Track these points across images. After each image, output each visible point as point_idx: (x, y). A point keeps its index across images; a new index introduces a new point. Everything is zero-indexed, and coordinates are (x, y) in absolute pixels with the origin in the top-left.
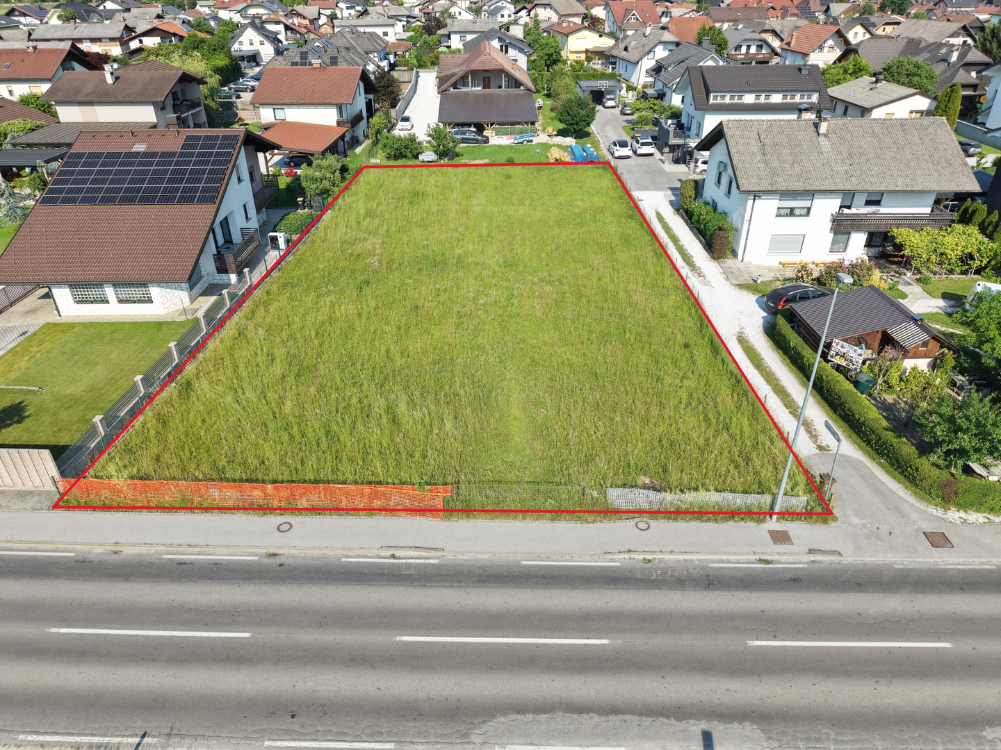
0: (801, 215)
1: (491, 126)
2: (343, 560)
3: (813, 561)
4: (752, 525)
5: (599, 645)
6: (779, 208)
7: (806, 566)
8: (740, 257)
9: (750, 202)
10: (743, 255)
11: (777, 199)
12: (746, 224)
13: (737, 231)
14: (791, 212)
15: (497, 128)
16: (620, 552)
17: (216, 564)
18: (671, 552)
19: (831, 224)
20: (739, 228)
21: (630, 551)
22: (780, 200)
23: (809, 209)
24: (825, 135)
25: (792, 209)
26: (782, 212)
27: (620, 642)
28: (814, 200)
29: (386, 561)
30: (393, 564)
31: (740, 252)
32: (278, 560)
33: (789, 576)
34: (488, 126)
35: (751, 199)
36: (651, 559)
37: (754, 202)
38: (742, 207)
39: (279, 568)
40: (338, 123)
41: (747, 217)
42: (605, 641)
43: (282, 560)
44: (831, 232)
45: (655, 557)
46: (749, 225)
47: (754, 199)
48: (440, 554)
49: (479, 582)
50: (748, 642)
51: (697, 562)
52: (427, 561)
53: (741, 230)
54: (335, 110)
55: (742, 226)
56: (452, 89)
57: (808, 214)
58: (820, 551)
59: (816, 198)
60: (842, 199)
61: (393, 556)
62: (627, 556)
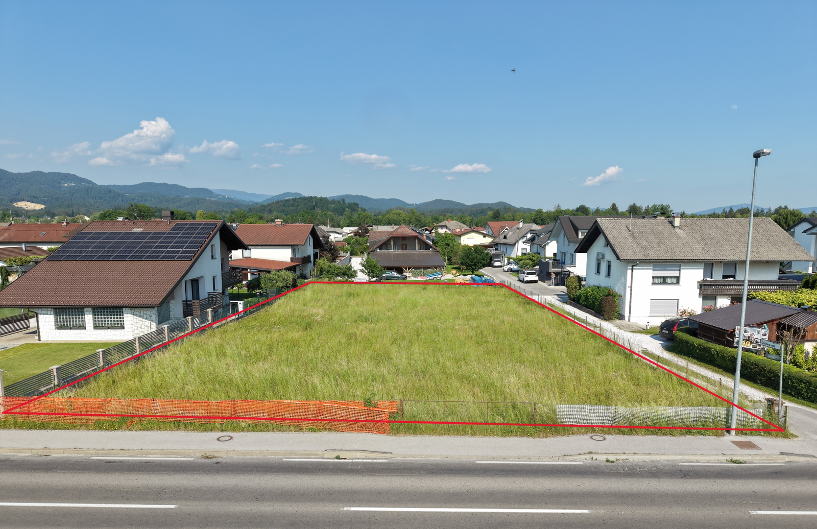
0: (672, 283)
1: (409, 270)
2: (284, 460)
3: (789, 462)
4: (712, 438)
5: (580, 514)
6: (653, 277)
7: (783, 464)
8: (627, 318)
9: (629, 272)
10: (629, 316)
11: (650, 269)
12: (628, 290)
13: (621, 297)
14: (664, 280)
15: (413, 271)
16: (580, 454)
17: (148, 462)
18: (635, 453)
19: (699, 290)
20: (623, 294)
21: (591, 453)
22: (653, 270)
23: (678, 278)
24: (680, 227)
25: (664, 278)
26: (656, 280)
27: (602, 511)
28: (682, 271)
29: (332, 460)
30: (338, 462)
31: (626, 314)
32: (215, 460)
33: (769, 470)
34: (406, 270)
35: (629, 269)
36: (615, 460)
37: (632, 271)
38: (623, 278)
39: (215, 465)
40: (292, 259)
41: (629, 284)
42: (586, 511)
43: (219, 460)
44: (700, 297)
45: (618, 457)
46: (631, 290)
47: (632, 269)
48: (390, 455)
49: (433, 473)
50: (750, 512)
51: (665, 462)
52: (374, 461)
53: (625, 296)
54: (290, 250)
55: (625, 292)
56: (378, 251)
57: (678, 282)
58: (792, 454)
59: (683, 269)
60: (704, 269)
61: (338, 458)
62: (588, 457)
